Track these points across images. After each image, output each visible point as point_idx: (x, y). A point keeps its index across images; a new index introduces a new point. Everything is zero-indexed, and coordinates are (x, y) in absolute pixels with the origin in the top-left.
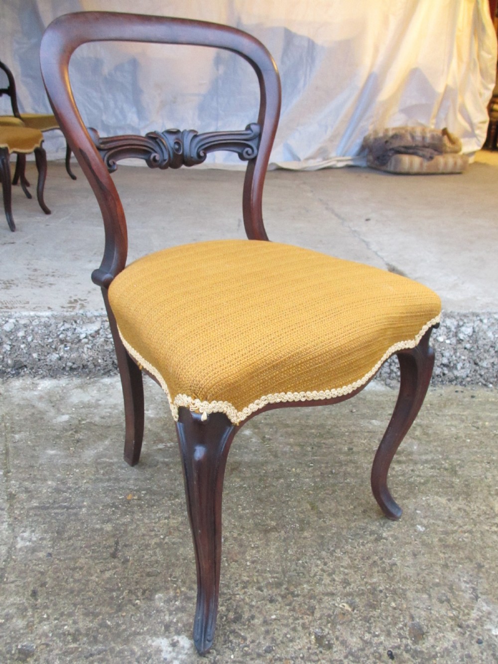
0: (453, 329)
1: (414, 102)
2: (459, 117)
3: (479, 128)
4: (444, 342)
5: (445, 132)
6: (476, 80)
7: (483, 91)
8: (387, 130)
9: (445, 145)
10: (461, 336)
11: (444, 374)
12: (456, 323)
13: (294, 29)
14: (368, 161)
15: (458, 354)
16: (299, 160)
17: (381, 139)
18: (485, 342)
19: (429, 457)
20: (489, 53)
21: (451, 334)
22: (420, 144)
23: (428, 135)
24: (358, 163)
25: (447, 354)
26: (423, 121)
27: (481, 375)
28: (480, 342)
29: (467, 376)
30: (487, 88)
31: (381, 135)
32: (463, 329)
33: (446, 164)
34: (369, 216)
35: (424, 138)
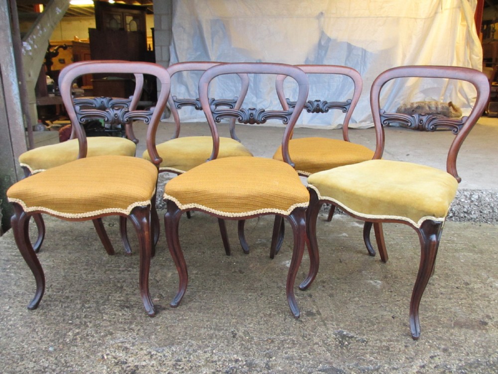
0: (468, 196)
1: (429, 87)
2: (459, 95)
3: (472, 102)
4: (464, 202)
5: (450, 104)
8: (412, 104)
9: (451, 112)
10: (473, 199)
11: (465, 217)
12: (469, 193)
13: (353, 44)
15: (472, 207)
16: (356, 122)
17: (409, 109)
18: (484, 202)
19: (463, 242)
20: (477, 56)
21: (467, 199)
22: (434, 112)
23: (440, 106)
25: (466, 207)
26: (436, 98)
27: (484, 218)
28: (483, 202)
29: (477, 218)
31: (409, 106)
32: (473, 196)
34: (409, 153)
35: (437, 108)
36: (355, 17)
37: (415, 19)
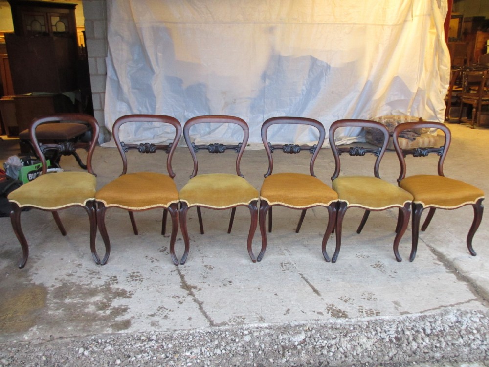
1: (396, 98)
2: (427, 107)
3: (440, 113)
5: (421, 120)
6: (437, 83)
7: (442, 90)
8: (380, 119)
14: (366, 138)
20: (446, 66)
24: (360, 141)
26: (402, 110)
30: (444, 88)
33: (424, 142)
36: (319, 24)
37: (383, 26)
